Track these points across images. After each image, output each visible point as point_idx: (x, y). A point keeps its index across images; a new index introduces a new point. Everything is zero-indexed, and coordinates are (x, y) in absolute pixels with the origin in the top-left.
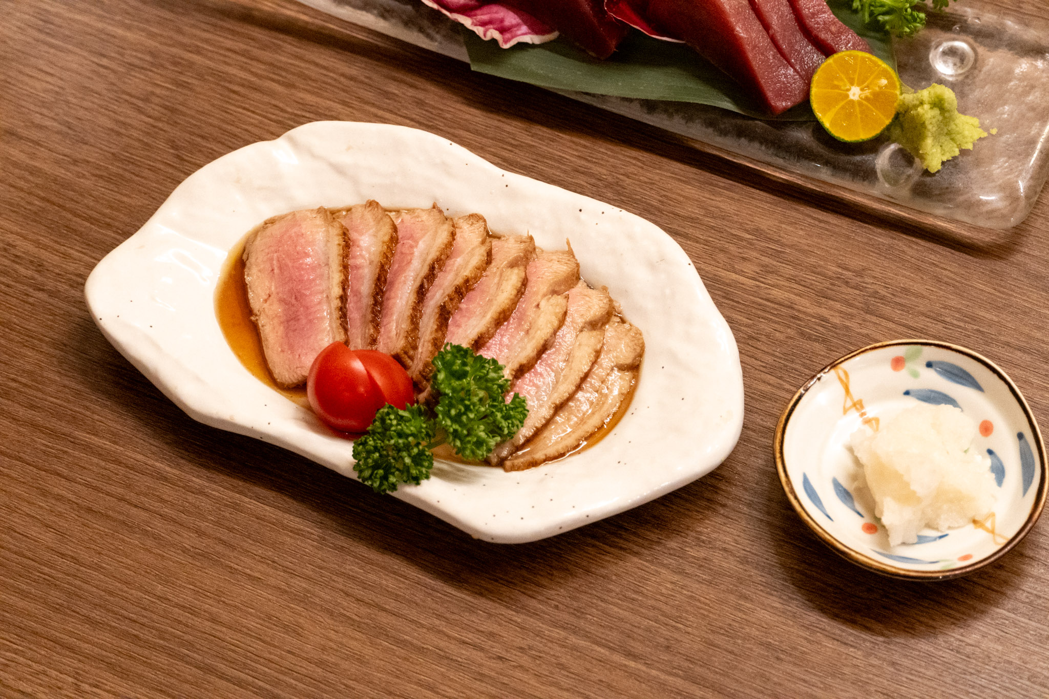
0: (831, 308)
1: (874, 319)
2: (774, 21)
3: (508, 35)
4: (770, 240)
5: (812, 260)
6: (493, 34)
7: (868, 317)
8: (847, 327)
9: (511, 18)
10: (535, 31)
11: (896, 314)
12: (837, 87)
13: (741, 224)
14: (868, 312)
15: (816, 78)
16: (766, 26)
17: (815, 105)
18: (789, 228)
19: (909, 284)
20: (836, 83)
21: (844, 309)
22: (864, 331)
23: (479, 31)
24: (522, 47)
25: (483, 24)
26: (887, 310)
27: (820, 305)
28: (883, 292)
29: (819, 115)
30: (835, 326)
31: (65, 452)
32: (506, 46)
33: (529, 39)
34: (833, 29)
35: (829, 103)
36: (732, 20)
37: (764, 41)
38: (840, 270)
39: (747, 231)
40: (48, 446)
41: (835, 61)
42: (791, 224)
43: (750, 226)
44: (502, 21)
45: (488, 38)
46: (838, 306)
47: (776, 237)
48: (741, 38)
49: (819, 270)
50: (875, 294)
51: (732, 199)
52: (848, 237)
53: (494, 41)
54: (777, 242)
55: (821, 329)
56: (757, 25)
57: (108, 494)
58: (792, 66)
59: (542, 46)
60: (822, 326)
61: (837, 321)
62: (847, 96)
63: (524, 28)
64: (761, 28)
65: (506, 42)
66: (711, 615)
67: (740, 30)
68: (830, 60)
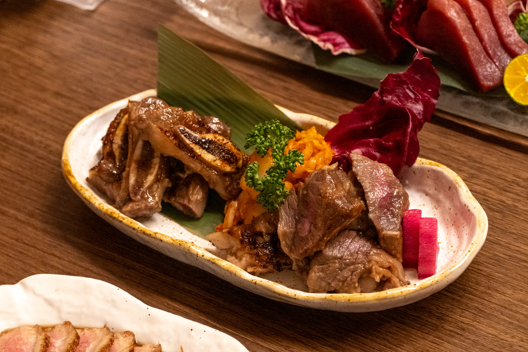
0: (507, 196)
2: (486, 37)
3: (337, 48)
4: (476, 162)
5: (499, 172)
6: (329, 46)
8: (515, 206)
9: (340, 39)
10: (352, 46)
12: (519, 74)
13: (460, 153)
15: (507, 70)
16: (481, 40)
17: (506, 84)
18: (488, 156)
20: (518, 72)
21: (515, 197)
23: (321, 44)
24: (344, 55)
25: (325, 41)
27: (501, 194)
29: (508, 89)
30: (508, 205)
31: (60, 245)
32: (336, 53)
33: (349, 50)
34: (520, 45)
35: (514, 83)
36: (462, 33)
37: (478, 47)
38: (515, 178)
39: (464, 157)
40: (51, 242)
41: (519, 60)
42: (489, 155)
43: (466, 154)
44: (334, 40)
45: (325, 48)
46: (512, 195)
47: (479, 160)
48: (466, 43)
49: (503, 177)
51: (457, 141)
52: (522, 163)
53: (329, 51)
54: (480, 163)
55: (500, 206)
56: (476, 39)
57: (80, 266)
58: (495, 63)
59: (356, 56)
60: (502, 205)
61: (510, 202)
62: (524, 80)
63: (347, 45)
64: (478, 41)
65: (336, 51)
67: (465, 39)
68: (516, 59)
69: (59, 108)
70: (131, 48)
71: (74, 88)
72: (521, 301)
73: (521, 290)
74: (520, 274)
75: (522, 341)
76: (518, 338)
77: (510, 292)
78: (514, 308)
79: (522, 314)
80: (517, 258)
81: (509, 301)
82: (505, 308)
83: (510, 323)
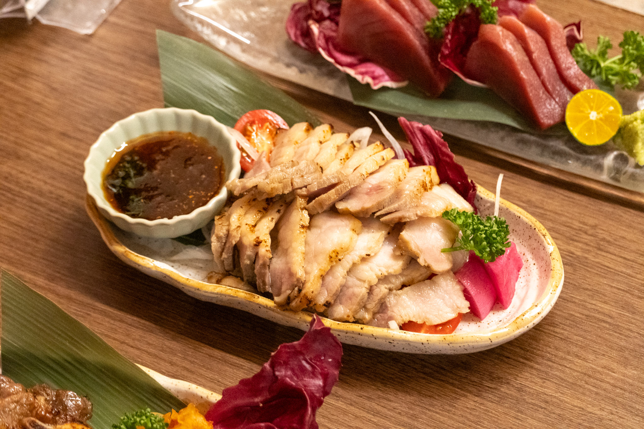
0: (576, 247)
1: (603, 254)
2: (544, 71)
3: (377, 81)
4: (537, 207)
5: (564, 219)
6: (368, 79)
7: (599, 252)
8: (586, 258)
9: (379, 71)
10: (393, 79)
11: (617, 251)
12: (582, 112)
13: (518, 197)
14: (600, 249)
15: (569, 106)
16: (539, 74)
17: (568, 122)
18: (549, 201)
19: (624, 234)
20: (582, 109)
21: (585, 247)
22: (597, 260)
23: (359, 78)
24: (384, 89)
25: (362, 74)
26: (612, 249)
27: (569, 244)
28: (608, 238)
29: (571, 128)
30: (578, 257)
31: (88, 314)
32: (376, 88)
33: (390, 84)
34: (580, 78)
35: (577, 121)
36: (519, 67)
37: (536, 81)
38: (581, 225)
39: (523, 202)
40: (78, 311)
41: (582, 96)
42: (550, 198)
43: (524, 199)
44: (373, 72)
45: (364, 82)
46: (580, 245)
47: (540, 205)
48: (524, 79)
49: (568, 224)
50: (603, 239)
51: (513, 183)
52: (587, 207)
53: (368, 85)
54: (542, 208)
55: (568, 257)
56: (533, 73)
57: (114, 339)
58: (554, 99)
59: (398, 89)
60: (571, 257)
61: (579, 253)
62: (588, 117)
63: (387, 77)
64: (536, 75)
65: (375, 85)
66: (499, 421)
67: (523, 74)
68: (578, 95)
69: (66, 151)
70: (140, 79)
71: (82, 127)
72: (605, 367)
73: (604, 355)
74: (600, 337)
75: (612, 414)
76: (607, 411)
77: (591, 357)
78: (598, 376)
79: (608, 383)
80: (595, 318)
81: (592, 368)
82: (590, 376)
83: (597, 394)
